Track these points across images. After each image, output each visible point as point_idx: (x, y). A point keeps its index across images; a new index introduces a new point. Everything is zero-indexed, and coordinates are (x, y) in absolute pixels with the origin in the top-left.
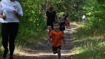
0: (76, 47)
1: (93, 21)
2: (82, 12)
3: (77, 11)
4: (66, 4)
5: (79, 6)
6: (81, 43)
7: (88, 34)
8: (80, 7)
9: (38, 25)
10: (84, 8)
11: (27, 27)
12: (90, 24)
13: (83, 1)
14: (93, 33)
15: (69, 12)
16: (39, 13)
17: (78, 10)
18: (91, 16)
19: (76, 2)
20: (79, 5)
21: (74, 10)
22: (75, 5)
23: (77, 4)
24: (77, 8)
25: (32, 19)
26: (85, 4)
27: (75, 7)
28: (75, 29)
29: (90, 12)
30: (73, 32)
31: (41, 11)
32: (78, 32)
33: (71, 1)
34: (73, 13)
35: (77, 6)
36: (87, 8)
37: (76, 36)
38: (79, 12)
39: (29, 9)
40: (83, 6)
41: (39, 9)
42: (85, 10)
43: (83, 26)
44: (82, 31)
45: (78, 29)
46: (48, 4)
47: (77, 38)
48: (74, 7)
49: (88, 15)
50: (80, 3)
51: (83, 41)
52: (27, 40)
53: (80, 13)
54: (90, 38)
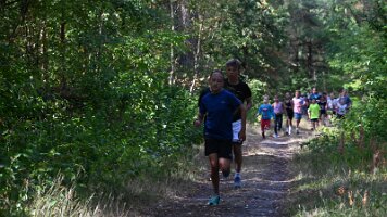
0: (309, 210)
1: (367, 113)
2: (327, 78)
3: (310, 77)
4: (270, 48)
5: (314, 57)
6: (326, 193)
7: (349, 160)
8: (321, 59)
9: (165, 126)
10: (334, 64)
11: (123, 136)
12: (359, 122)
13: (332, 39)
14: (369, 158)
15: (279, 79)
16: (167, 82)
17: (312, 71)
18: (361, 92)
19: (305, 43)
20: (316, 53)
21: (296, 70)
22: (300, 53)
23: (310, 49)
24: (308, 63)
25: (142, 107)
26: (337, 50)
27: (303, 60)
28: (301, 140)
29: (357, 78)
30: (296, 155)
31: (174, 75)
32: (315, 151)
33: (286, 38)
34: (294, 82)
35: (310, 58)
36: (346, 66)
37: (306, 167)
38: (315, 79)
39: (132, 68)
40: (332, 58)
41: (169, 70)
42: (340, 72)
43: (331, 129)
44: (329, 150)
45: (314, 140)
46: (201, 51)
47: (310, 176)
48: (296, 60)
49: (350, 89)
50: (319, 47)
51: (335, 188)
52: (123, 184)
53: (320, 83)
54: (358, 174)
